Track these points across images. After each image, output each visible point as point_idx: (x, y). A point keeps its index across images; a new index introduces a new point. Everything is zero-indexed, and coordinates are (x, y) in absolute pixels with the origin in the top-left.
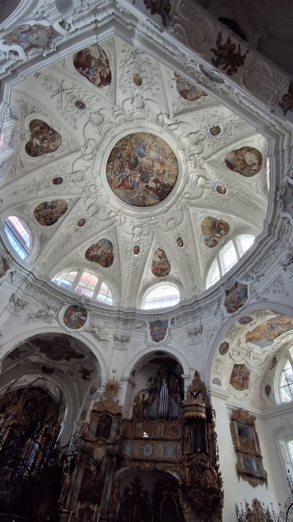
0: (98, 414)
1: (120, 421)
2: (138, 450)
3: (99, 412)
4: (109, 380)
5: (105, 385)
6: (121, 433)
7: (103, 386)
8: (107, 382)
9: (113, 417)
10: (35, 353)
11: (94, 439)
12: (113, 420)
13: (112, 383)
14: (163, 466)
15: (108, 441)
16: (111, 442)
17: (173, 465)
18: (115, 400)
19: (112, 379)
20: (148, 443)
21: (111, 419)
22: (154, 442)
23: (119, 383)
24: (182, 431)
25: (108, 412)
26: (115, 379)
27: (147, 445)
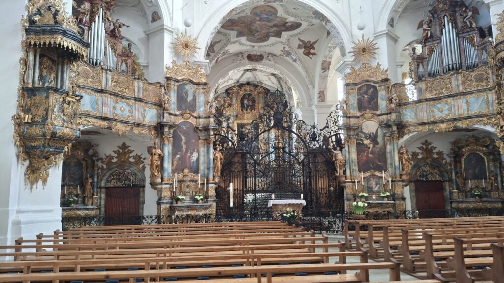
0: (353, 87)
1: (388, 88)
2: (425, 113)
3: (356, 84)
4: (357, 42)
5: (352, 50)
6: (396, 100)
7: (350, 52)
8: (354, 45)
9: (377, 85)
10: (232, 40)
11: (359, 114)
12: (378, 88)
13: (362, 45)
14: (467, 122)
15: (378, 113)
16: (384, 113)
17: (485, 119)
18: (374, 65)
19: (361, 39)
20: (440, 103)
21: (375, 88)
22: (449, 100)
23: (374, 42)
24: (494, 78)
25: (368, 81)
26: (366, 38)
27: (439, 106)
